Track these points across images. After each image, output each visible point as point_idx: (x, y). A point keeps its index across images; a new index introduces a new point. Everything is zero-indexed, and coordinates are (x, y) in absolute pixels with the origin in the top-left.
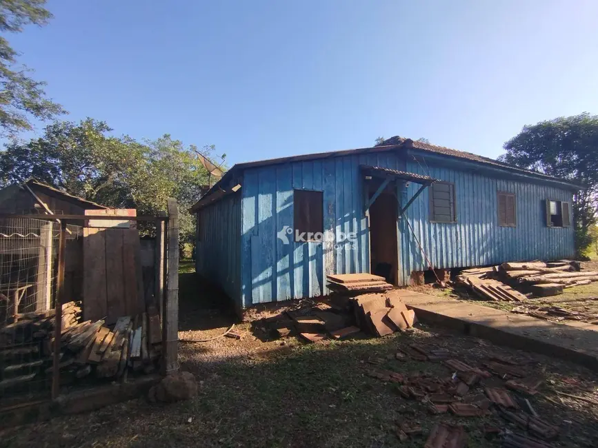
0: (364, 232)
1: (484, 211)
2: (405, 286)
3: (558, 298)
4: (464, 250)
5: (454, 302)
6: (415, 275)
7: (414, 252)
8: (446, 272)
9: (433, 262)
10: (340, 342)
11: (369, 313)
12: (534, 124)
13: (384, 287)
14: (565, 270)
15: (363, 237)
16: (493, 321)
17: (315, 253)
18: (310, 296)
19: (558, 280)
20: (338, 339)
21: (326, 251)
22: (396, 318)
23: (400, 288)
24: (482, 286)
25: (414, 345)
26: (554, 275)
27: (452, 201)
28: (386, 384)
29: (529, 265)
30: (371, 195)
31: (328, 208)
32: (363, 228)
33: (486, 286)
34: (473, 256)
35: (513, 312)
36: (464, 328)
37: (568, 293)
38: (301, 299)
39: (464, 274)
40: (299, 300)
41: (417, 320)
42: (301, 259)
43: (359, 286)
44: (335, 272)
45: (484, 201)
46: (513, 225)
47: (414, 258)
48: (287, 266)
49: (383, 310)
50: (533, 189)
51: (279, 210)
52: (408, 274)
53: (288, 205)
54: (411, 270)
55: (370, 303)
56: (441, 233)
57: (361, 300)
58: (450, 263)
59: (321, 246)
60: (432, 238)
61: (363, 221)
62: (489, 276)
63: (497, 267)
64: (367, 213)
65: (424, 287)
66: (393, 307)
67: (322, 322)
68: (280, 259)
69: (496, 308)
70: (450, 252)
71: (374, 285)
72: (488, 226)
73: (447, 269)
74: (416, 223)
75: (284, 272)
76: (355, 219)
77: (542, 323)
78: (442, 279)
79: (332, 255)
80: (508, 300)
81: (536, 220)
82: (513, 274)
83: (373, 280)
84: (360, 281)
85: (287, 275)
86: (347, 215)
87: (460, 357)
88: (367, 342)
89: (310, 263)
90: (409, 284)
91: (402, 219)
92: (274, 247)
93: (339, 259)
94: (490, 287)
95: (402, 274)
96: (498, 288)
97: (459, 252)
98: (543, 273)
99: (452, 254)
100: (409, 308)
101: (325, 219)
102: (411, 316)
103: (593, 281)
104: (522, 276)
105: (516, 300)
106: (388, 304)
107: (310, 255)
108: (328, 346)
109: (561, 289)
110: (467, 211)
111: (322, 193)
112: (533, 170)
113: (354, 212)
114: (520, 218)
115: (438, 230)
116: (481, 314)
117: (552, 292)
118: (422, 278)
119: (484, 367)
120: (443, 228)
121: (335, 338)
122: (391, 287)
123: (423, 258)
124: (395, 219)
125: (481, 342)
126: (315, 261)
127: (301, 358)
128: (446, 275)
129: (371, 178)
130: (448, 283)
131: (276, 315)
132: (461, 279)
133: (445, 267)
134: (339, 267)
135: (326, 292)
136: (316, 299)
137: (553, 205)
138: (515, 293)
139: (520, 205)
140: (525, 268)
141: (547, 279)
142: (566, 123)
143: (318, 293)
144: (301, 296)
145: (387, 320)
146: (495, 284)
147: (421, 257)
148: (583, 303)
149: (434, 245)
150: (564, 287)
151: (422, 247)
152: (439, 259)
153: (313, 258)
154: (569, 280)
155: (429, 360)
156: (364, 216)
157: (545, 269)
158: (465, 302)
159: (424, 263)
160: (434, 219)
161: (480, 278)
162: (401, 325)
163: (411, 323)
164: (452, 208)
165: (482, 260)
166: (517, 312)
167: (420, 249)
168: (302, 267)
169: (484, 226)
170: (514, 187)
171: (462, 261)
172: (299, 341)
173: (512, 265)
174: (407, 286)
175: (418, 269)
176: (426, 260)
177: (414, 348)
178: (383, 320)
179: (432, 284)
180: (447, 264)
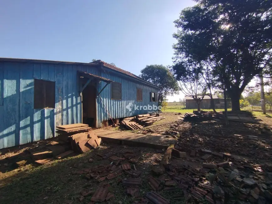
0: (79, 103)
1: (132, 96)
2: (100, 128)
3: (152, 126)
4: (124, 111)
5: (119, 132)
6: (104, 122)
7: (104, 112)
8: (117, 120)
9: (112, 116)
10: (60, 160)
11: (78, 143)
12: (149, 65)
13: (87, 129)
14: (155, 116)
15: (79, 106)
16: (130, 138)
17: (49, 114)
18: (46, 138)
19: (152, 120)
20: (60, 159)
21: (56, 113)
22: (92, 142)
23: (97, 128)
24: (129, 125)
25: (98, 154)
26: (152, 118)
27: (120, 91)
28: (80, 176)
29: (145, 115)
30: (83, 85)
31: (58, 91)
32: (79, 101)
33: (131, 124)
34: (128, 113)
35: (138, 133)
36: (119, 142)
37: (154, 124)
38: (39, 141)
39: (124, 120)
40: (37, 142)
41: (102, 142)
42: (39, 118)
43: (74, 130)
44: (62, 124)
45: (132, 91)
46: (141, 101)
47: (104, 115)
48: (28, 123)
49: (86, 140)
50: (147, 88)
51: (22, 90)
52: (101, 122)
53: (29, 88)
54: (102, 120)
55: (79, 138)
56: (115, 104)
57: (74, 137)
58: (119, 116)
59: (53, 111)
60: (112, 106)
61: (79, 98)
62: (132, 120)
63: (135, 117)
64: (81, 94)
65: (108, 127)
66: (91, 138)
67: (50, 152)
68: (22, 119)
69: (133, 132)
70: (119, 112)
71: (82, 129)
72: (133, 101)
73: (118, 119)
74: (105, 99)
75: (25, 127)
76: (74, 97)
77: (145, 136)
78: (116, 123)
79: (60, 115)
80: (137, 129)
81: (148, 99)
82: (140, 119)
83: (82, 126)
84: (75, 127)
85: (29, 129)
86: (70, 95)
87: (116, 155)
88: (76, 157)
89: (46, 121)
90: (101, 126)
91: (98, 98)
92: (17, 113)
93: (64, 117)
94: (132, 125)
95: (98, 122)
96: (134, 125)
97: (123, 112)
98: (148, 118)
99: (120, 112)
100: (99, 137)
101: (56, 96)
102: (99, 141)
103: (161, 119)
104: (143, 119)
105: (140, 128)
106: (89, 137)
107: (46, 116)
108: (52, 164)
109: (152, 123)
110: (126, 95)
111: (54, 83)
112: (149, 81)
113: (74, 93)
114: (144, 99)
115: (114, 103)
116: (126, 136)
117: (150, 124)
118: (107, 123)
119: (123, 156)
120: (116, 102)
121: (58, 159)
122: (91, 129)
123: (108, 115)
124: (95, 97)
125: (125, 147)
126: (49, 119)
127: (32, 176)
128: (117, 121)
129: (83, 77)
130: (118, 124)
131: (19, 153)
132: (123, 122)
133: (117, 118)
134: (65, 121)
135: (56, 135)
136: (50, 140)
137: (153, 94)
138: (139, 126)
139: (144, 93)
140: (143, 117)
141: (149, 120)
142: (157, 67)
143: (51, 136)
144: (39, 139)
145: (87, 145)
146: (134, 123)
147: (107, 115)
148: (157, 127)
149: (112, 109)
150: (154, 122)
151: (107, 110)
152: (114, 115)
153: (47, 118)
154: (155, 120)
155: (103, 159)
156: (79, 95)
157: (149, 117)
158: (123, 131)
159: (108, 117)
160: (113, 98)
161: (129, 121)
162: (94, 146)
163: (99, 144)
164: (120, 94)
165: (131, 114)
166: (139, 133)
167: (106, 111)
168: (39, 124)
169: (132, 101)
170: (142, 87)
171: (123, 115)
172: (33, 166)
173: (140, 116)
174: (101, 127)
175: (105, 120)
176: (109, 115)
177: (98, 155)
178: (85, 145)
179: (112, 126)
180: (118, 117)
